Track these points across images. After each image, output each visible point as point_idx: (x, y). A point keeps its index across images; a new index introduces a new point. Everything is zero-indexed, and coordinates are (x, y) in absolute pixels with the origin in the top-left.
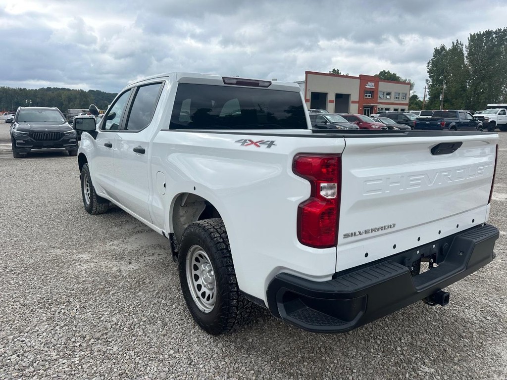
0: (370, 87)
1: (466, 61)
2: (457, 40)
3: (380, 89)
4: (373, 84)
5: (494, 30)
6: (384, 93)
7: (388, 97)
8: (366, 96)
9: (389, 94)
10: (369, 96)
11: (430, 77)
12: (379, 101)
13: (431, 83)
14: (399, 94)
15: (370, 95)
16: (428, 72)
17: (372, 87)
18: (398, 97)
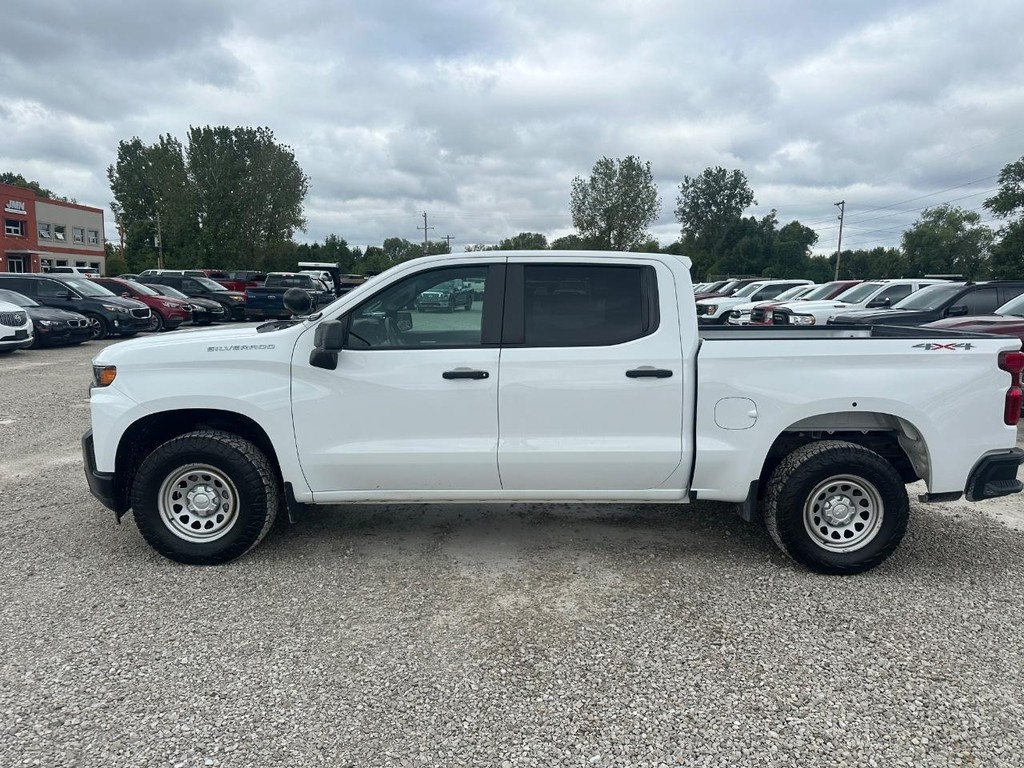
0: (15, 211)
1: (190, 177)
2: (168, 135)
3: (39, 218)
4: (23, 206)
5: (232, 129)
6: (48, 225)
7: (60, 236)
8: (9, 231)
9: (60, 230)
10: (16, 231)
11: (116, 198)
12: (41, 243)
13: (122, 211)
14: (82, 230)
15: (19, 229)
16: (112, 188)
17: (21, 212)
18: (79, 236)
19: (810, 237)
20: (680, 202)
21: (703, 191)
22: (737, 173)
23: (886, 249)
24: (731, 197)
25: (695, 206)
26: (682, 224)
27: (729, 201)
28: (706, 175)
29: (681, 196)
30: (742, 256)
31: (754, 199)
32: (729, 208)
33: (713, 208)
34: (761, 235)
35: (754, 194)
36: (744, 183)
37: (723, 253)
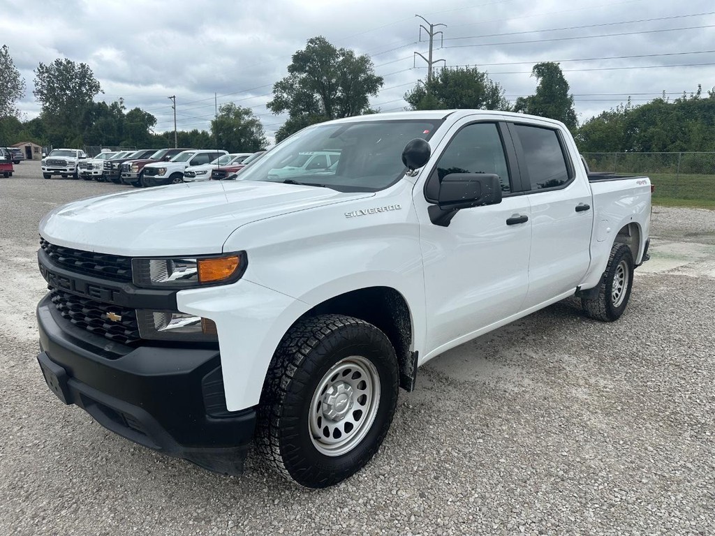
19: (151, 120)
20: (37, 84)
21: (56, 77)
22: (83, 66)
23: (200, 132)
24: (82, 84)
25: (52, 89)
26: (41, 103)
27: (80, 87)
28: (57, 64)
29: (38, 79)
30: (101, 132)
31: (101, 89)
32: (80, 93)
33: (67, 92)
34: (114, 117)
35: (101, 85)
36: (91, 75)
37: (84, 129)
